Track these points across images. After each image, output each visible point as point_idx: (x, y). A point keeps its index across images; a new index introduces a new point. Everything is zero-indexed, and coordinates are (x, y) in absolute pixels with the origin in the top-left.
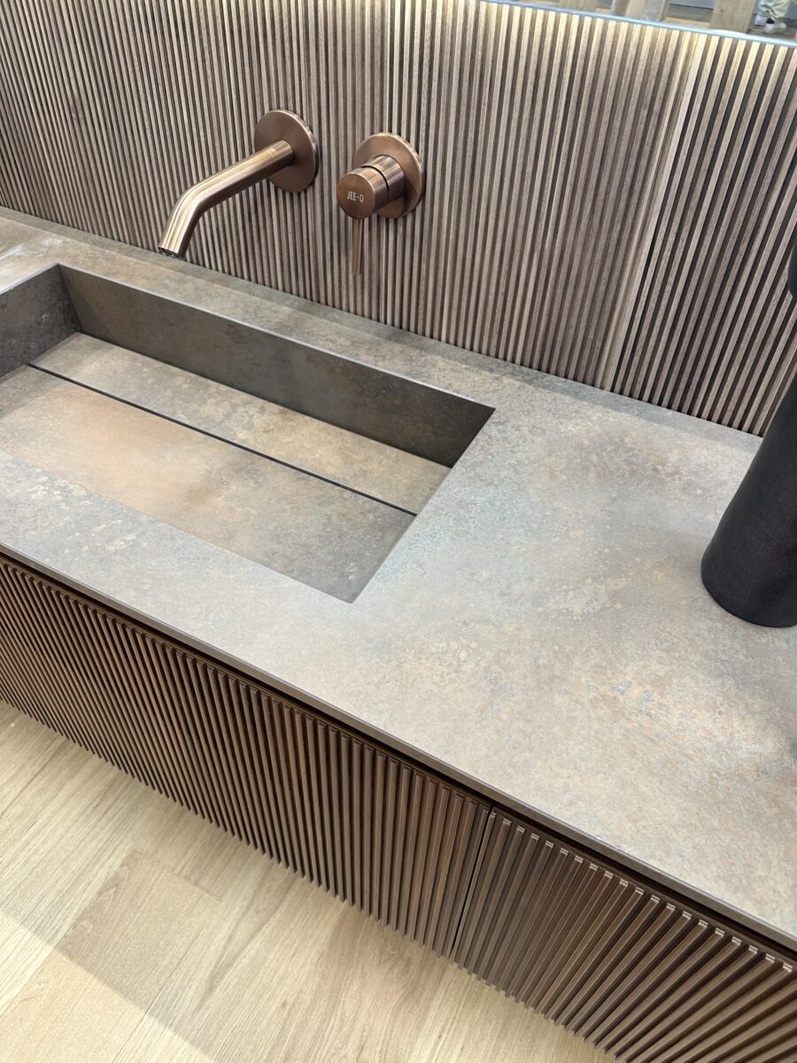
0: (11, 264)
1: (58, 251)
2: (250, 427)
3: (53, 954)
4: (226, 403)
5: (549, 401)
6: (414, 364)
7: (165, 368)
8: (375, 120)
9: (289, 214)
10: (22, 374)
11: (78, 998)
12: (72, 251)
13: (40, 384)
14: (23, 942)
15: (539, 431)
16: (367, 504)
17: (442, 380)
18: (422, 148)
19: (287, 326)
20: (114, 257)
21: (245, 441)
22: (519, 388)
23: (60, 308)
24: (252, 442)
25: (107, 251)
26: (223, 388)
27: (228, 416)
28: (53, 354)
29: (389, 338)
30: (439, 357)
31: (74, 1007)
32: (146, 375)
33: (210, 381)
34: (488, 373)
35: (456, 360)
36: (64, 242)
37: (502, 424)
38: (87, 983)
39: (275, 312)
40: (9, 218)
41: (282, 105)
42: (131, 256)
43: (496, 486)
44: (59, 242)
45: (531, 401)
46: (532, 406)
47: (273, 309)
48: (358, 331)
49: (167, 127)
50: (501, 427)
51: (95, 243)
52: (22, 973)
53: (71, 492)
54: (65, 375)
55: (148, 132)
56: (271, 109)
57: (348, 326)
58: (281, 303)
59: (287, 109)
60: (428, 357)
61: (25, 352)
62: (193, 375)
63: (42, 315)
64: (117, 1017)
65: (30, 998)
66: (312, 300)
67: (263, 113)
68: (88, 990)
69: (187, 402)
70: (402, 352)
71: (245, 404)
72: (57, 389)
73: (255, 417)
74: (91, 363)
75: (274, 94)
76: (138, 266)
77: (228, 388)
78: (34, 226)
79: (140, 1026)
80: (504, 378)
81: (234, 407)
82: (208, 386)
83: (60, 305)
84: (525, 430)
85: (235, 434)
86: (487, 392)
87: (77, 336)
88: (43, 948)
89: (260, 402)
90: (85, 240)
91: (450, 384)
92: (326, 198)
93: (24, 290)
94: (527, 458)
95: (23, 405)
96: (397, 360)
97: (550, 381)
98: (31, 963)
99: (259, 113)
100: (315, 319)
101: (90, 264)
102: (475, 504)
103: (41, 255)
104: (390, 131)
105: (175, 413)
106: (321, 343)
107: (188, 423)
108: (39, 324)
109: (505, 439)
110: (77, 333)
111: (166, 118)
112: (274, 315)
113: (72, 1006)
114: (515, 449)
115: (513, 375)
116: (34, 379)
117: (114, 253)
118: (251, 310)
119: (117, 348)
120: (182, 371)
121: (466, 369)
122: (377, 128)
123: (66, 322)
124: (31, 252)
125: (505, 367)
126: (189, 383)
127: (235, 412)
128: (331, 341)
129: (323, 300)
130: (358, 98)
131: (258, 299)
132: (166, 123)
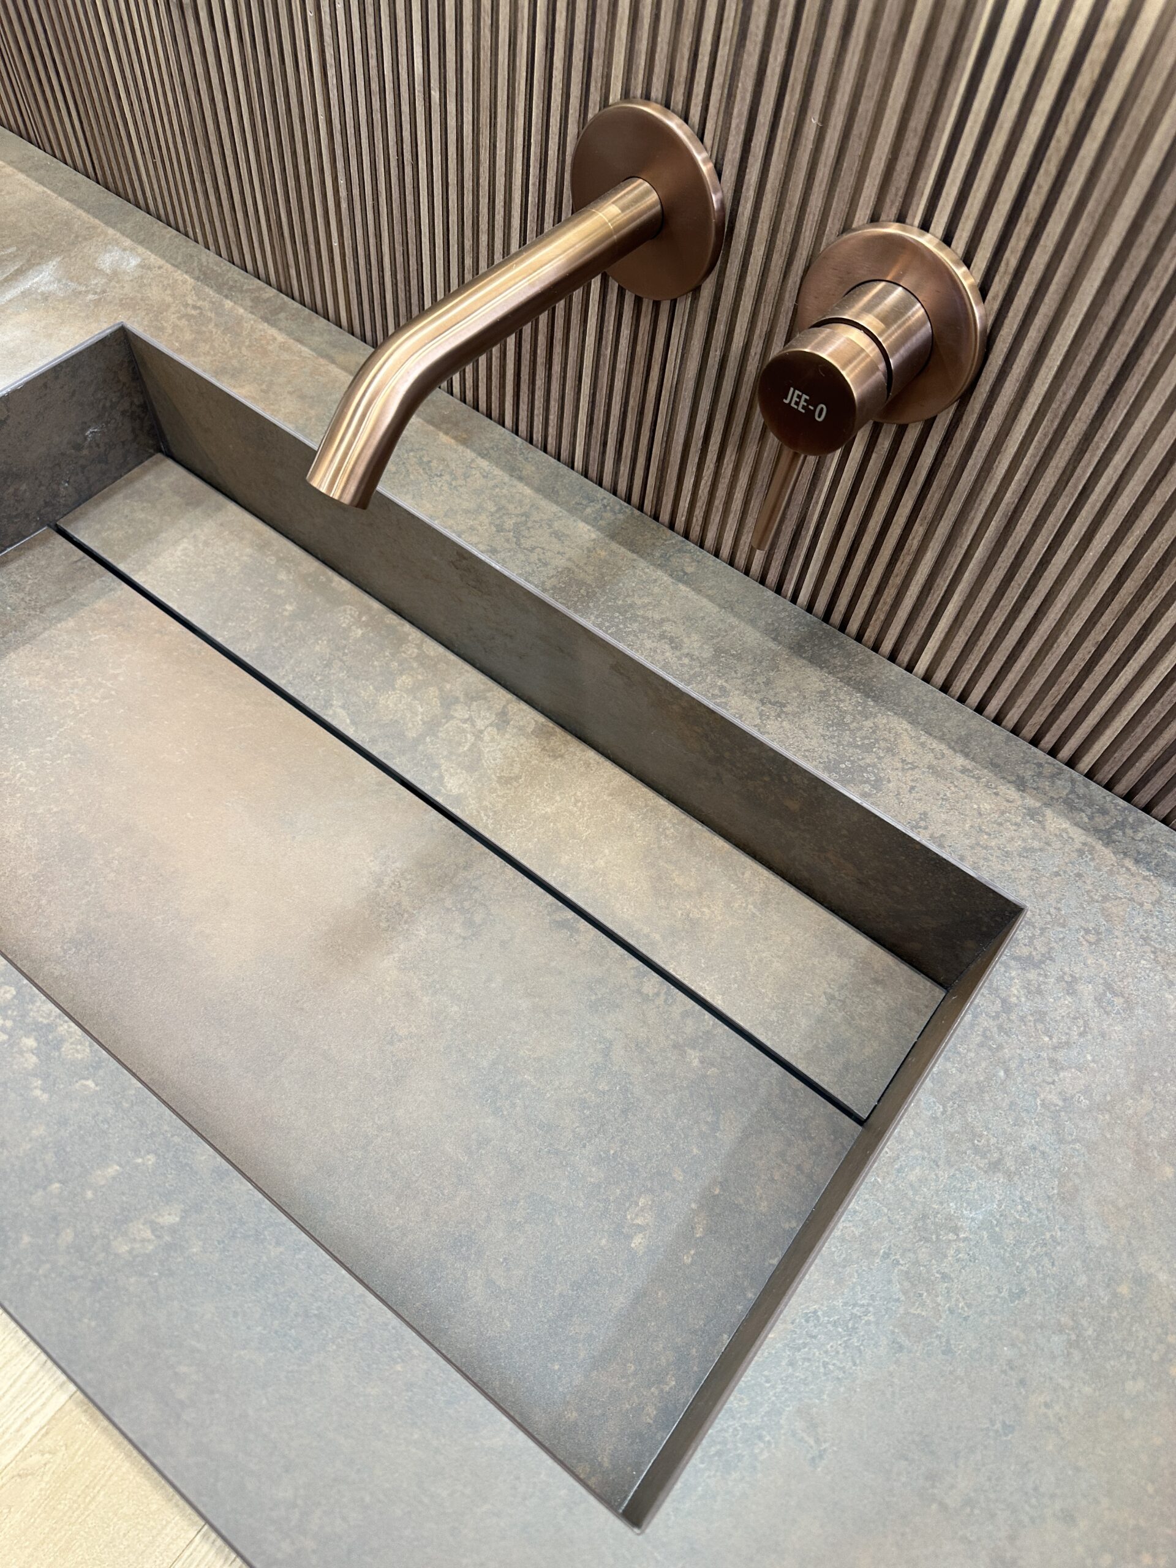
0: (25, 317)
1: (127, 288)
2: (473, 763)
3: (67, 1408)
4: (433, 691)
5: (1148, 906)
6: (847, 737)
7: (323, 579)
8: (892, 190)
9: (625, 332)
10: (37, 551)
11: (98, 1488)
12: (155, 293)
13: (69, 586)
14: (24, 1378)
15: (1118, 1001)
16: (689, 1022)
17: (906, 797)
18: (998, 288)
19: (581, 583)
20: (239, 321)
21: (458, 799)
22: (1081, 852)
23: (123, 413)
24: (473, 804)
25: (228, 304)
26: (434, 649)
27: (432, 726)
28: (104, 506)
29: (798, 649)
30: (905, 725)
31: (90, 1502)
32: (282, 592)
33: (407, 627)
34: (1012, 793)
35: (942, 739)
36: (141, 266)
37: (1037, 965)
38: (114, 1466)
39: (558, 535)
40: (41, 182)
41: (657, 91)
42: (273, 324)
43: (1009, 1175)
44: (134, 262)
45: (1105, 898)
46: (1108, 917)
47: (556, 525)
48: (733, 620)
49: (374, 73)
50: (1032, 975)
51: (205, 276)
52: (18, 1431)
53: (58, 1045)
54: (122, 567)
55: (331, 72)
56: (626, 95)
57: (711, 598)
58: (574, 510)
59: (667, 106)
60: (881, 720)
61: (46, 504)
62: (376, 605)
63: (84, 430)
64: (155, 1532)
65: (27, 1475)
66: (641, 508)
67: (605, 102)
68: (115, 1478)
69: (357, 678)
70: (824, 695)
71: (471, 697)
72: (101, 604)
73: (487, 738)
74: (176, 542)
75: (641, 61)
76: (286, 356)
77: (441, 649)
78: (88, 211)
79: (187, 1553)
80: (1048, 812)
81: (448, 702)
82: (403, 640)
83: (125, 405)
84: (1086, 990)
85: (441, 777)
86: (1007, 854)
87: (156, 463)
88: (52, 1395)
89: (500, 696)
90: (185, 265)
91: (924, 816)
92: (720, 328)
93: (45, 386)
94: (1087, 1091)
95: (29, 639)
96: (808, 721)
97: (1152, 841)
98: (33, 1415)
99: (595, 97)
100: (644, 569)
101: (188, 336)
102: (955, 1230)
103: (91, 297)
104: (925, 226)
105: (328, 704)
106: (649, 644)
107: (350, 733)
108: (78, 447)
109: (1040, 1016)
110: (159, 455)
111: (372, 52)
112: (557, 546)
113: (88, 1499)
114: (1060, 1056)
115: (1070, 807)
116: (59, 569)
117: (241, 311)
118: (509, 523)
119: (232, 507)
120: (356, 591)
121: (964, 771)
122: (891, 209)
123: (136, 436)
124: (73, 285)
125: (1053, 777)
126: (366, 625)
127: (449, 718)
128: (671, 640)
129: (665, 516)
130: (861, 127)
131: (528, 491)
132: (373, 62)
